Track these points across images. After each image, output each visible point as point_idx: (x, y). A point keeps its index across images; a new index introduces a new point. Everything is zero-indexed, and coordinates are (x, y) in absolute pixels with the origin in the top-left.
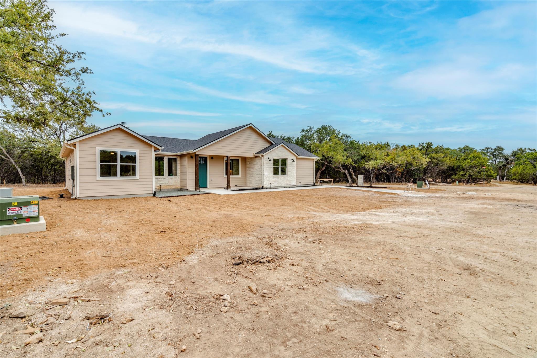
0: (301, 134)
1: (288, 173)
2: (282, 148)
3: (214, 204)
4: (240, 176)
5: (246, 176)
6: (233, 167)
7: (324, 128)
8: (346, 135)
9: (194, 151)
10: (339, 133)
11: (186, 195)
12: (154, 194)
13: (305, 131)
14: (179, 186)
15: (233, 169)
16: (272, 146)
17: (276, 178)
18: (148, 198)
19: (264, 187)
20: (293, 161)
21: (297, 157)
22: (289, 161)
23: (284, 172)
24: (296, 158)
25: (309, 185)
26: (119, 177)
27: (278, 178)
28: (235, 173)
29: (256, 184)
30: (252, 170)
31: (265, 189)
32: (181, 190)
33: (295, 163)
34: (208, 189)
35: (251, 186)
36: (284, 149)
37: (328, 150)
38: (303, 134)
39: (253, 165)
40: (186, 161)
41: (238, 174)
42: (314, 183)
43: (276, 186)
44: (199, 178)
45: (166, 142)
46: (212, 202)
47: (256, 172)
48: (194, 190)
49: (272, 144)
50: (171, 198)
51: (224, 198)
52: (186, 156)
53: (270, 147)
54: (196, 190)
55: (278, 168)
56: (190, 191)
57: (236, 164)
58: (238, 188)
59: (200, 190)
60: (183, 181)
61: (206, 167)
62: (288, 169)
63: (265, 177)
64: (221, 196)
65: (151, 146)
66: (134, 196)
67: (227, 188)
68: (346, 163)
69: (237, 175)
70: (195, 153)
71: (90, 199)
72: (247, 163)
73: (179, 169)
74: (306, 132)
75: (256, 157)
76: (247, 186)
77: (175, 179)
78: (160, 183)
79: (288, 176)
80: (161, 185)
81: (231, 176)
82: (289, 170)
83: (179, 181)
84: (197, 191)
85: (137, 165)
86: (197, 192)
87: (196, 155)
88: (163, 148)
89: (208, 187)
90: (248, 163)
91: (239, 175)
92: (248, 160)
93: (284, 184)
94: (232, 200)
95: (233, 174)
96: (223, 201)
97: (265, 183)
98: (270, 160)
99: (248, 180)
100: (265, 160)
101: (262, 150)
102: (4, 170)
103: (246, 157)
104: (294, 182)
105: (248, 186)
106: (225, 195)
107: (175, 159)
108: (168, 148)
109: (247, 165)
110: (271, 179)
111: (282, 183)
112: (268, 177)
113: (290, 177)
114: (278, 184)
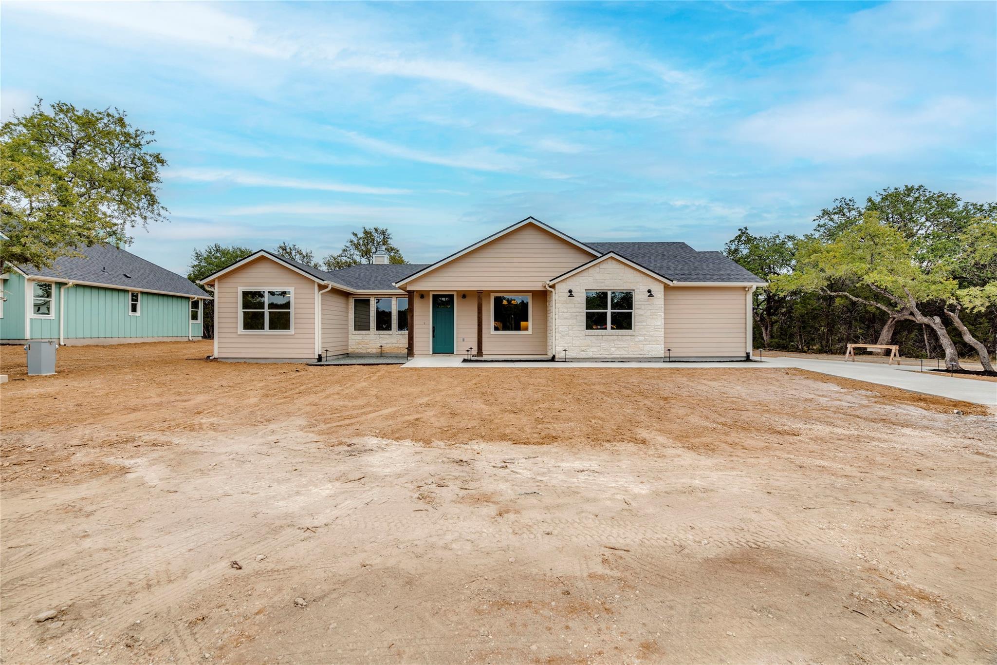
1: (638, 325)
2: (613, 265)
4: (530, 332)
5: (545, 332)
12: (320, 360)
17: (592, 338)
19: (559, 356)
20: (655, 295)
21: (663, 286)
22: (639, 297)
23: (622, 323)
24: (663, 288)
26: (267, 331)
27: (601, 338)
31: (560, 361)
33: (659, 300)
34: (455, 356)
42: (748, 354)
43: (595, 356)
55: (604, 313)
61: (451, 315)
62: (638, 316)
71: (230, 361)
72: (547, 303)
76: (547, 353)
78: (382, 342)
79: (636, 333)
82: (641, 318)
85: (292, 311)
89: (455, 352)
92: (548, 297)
97: (560, 349)
100: (560, 295)
104: (658, 350)
109: (547, 309)
110: (578, 338)
111: (613, 349)
112: (567, 334)
113: (641, 335)
114: (600, 353)
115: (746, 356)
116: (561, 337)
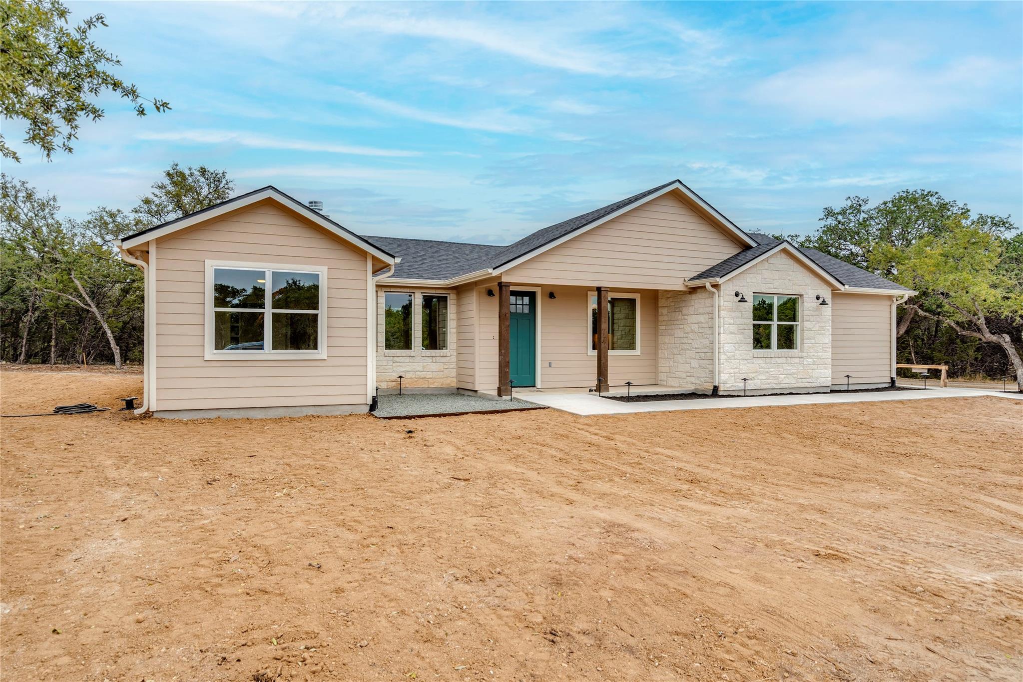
0: (823, 223)
1: (802, 343)
2: (784, 260)
3: (559, 455)
4: (637, 352)
5: (656, 353)
6: (613, 323)
7: (909, 198)
8: (993, 218)
9: (496, 273)
10: (965, 212)
11: (467, 413)
12: (373, 407)
13: (838, 214)
14: (455, 380)
15: (613, 330)
16: (749, 254)
17: (760, 361)
18: (351, 420)
19: (721, 388)
20: (824, 303)
21: (834, 290)
22: (805, 304)
23: (787, 340)
24: (833, 294)
25: (874, 387)
26: (268, 352)
27: (768, 360)
28: (620, 342)
29: (693, 380)
30: (679, 333)
31: (723, 396)
32: (460, 392)
33: (827, 310)
34: (539, 391)
35: (673, 384)
36: (791, 262)
37: (937, 265)
38: (831, 221)
39: (680, 317)
40: (473, 303)
41: (631, 346)
42: (892, 379)
43: (763, 387)
44: (512, 358)
45: (422, 253)
46: (551, 446)
47: (690, 341)
48: (495, 393)
49: (747, 247)
50: (420, 421)
51: (592, 429)
52: (472, 289)
53: (741, 257)
54: (500, 395)
55: (770, 326)
56: (484, 397)
57: (623, 316)
58: (634, 391)
59: (514, 395)
60: (464, 367)
61: (532, 324)
62: (803, 330)
63: (723, 357)
64: (581, 420)
65: (363, 254)
66: (311, 411)
67: (599, 389)
68: (1006, 313)
69: (627, 348)
70: (499, 277)
71: (185, 417)
72: (660, 310)
73: (455, 331)
74: (840, 217)
75: (693, 290)
76: (659, 383)
77: (443, 360)
78: (400, 370)
79: (804, 354)
80: (401, 377)
81: (611, 353)
82: (807, 334)
83: (454, 365)
84: (504, 397)
85: (323, 313)
86: (504, 403)
87: (501, 285)
88: (398, 260)
89: (539, 384)
90: (664, 311)
91: (634, 348)
92: (663, 301)
93: (788, 382)
94: (623, 438)
95: (615, 345)
96: (590, 444)
97: (724, 377)
98: (743, 300)
99: (663, 365)
100: (724, 299)
101: (714, 268)
102: (89, 334)
103: (656, 291)
104: (825, 376)
105: (661, 385)
106: (594, 416)
107: (443, 300)
108: (425, 267)
109: (661, 318)
110: (746, 362)
111: (782, 376)
112: (733, 356)
113: (810, 357)
114: (769, 381)
115: (890, 381)
116: (727, 361)
